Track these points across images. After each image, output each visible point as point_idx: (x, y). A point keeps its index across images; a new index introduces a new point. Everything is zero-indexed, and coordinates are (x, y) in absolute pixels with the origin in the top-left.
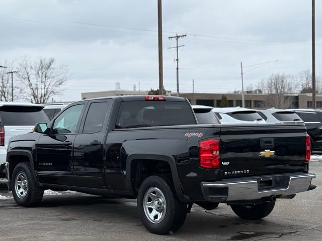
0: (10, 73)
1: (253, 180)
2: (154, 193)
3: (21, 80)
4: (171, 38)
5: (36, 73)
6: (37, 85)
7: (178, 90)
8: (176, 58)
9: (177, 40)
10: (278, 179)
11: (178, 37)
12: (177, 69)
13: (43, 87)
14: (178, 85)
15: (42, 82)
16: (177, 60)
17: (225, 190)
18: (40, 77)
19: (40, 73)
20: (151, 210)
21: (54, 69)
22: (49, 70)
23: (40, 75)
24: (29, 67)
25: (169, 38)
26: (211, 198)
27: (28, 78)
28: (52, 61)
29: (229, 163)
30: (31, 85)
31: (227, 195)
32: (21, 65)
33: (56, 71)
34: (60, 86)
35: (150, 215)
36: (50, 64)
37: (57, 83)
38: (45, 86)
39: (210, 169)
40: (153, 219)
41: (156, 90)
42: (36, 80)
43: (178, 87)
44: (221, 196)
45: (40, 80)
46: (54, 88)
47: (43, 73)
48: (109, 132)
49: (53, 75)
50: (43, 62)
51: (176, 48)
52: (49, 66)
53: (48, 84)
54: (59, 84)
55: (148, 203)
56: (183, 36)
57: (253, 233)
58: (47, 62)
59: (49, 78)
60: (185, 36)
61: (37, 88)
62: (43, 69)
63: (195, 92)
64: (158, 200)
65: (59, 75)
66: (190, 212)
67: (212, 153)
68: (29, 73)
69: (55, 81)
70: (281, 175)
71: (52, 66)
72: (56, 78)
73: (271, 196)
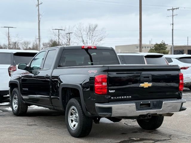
0: (68, 33)
1: (132, 103)
2: (73, 109)
3: (77, 38)
4: (169, 10)
5: (86, 34)
6: (87, 41)
7: (173, 44)
8: (172, 23)
9: (173, 11)
10: (155, 102)
11: (173, 9)
12: (173, 30)
13: (91, 42)
14: (173, 40)
15: (90, 39)
16: (173, 24)
17: (109, 110)
18: (89, 36)
19: (89, 33)
20: (72, 121)
21: (97, 31)
22: (94, 31)
23: (89, 34)
24: (82, 30)
25: (168, 10)
26: (100, 114)
27: (82, 37)
28: (96, 26)
29: (114, 91)
30: (83, 41)
31: (112, 113)
32: (77, 29)
33: (98, 32)
34: (101, 41)
35: (71, 124)
36: (95, 28)
37: (99, 40)
38: (92, 41)
39: (101, 95)
40: (73, 127)
41: (159, 44)
42: (86, 38)
43: (173, 42)
44: (106, 114)
45: (88, 38)
46: (97, 42)
47: (90, 33)
48: (54, 69)
49: (97, 35)
50: (91, 27)
51: (172, 17)
52: (94, 30)
53: (93, 40)
54: (100, 40)
55: (71, 116)
56: (177, 8)
57: (139, 139)
58: (94, 26)
59: (94, 36)
60: (178, 8)
61: (87, 43)
62: (91, 31)
63: (189, 45)
64: (76, 114)
65: (100, 34)
66: (99, 123)
67: (102, 84)
68: (82, 34)
69: (98, 38)
70: (158, 100)
71: (96, 29)
72: (99, 36)
73: (147, 114)
